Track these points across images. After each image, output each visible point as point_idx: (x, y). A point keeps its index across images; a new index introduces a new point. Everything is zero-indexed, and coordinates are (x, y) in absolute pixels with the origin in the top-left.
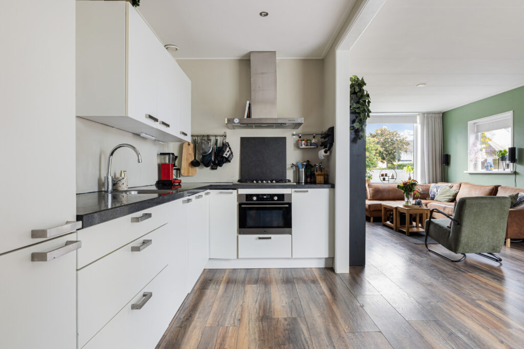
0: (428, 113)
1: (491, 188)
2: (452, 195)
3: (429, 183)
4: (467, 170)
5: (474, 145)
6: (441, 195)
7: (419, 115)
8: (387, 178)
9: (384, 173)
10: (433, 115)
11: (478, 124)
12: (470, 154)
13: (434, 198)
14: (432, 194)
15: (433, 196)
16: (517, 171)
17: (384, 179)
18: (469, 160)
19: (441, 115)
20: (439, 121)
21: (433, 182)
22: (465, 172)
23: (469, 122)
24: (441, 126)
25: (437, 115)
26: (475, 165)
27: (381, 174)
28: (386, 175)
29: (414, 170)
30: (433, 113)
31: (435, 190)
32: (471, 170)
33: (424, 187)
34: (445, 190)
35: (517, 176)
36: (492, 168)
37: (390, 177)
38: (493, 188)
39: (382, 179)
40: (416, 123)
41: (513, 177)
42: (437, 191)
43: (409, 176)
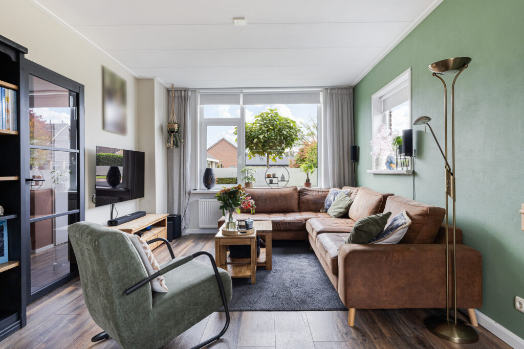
0: (332, 89)
2: (345, 206)
4: (370, 169)
5: (380, 130)
6: (335, 205)
7: (322, 91)
8: (275, 181)
9: (272, 174)
10: (340, 91)
11: (384, 98)
13: (327, 210)
14: (328, 203)
15: (327, 208)
17: (271, 182)
19: (351, 91)
22: (368, 171)
23: (372, 96)
25: (345, 91)
27: (267, 174)
28: (274, 176)
30: (338, 89)
31: (332, 198)
32: (374, 170)
33: (321, 193)
35: (416, 180)
36: (394, 165)
37: (280, 179)
38: (381, 199)
39: (269, 182)
40: (319, 102)
41: (411, 178)
42: (334, 200)
43: (306, 178)
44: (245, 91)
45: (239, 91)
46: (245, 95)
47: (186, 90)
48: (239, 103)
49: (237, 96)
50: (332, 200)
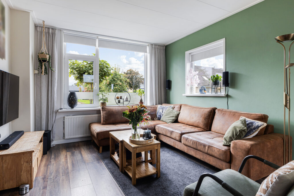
0: (156, 45)
1: (209, 110)
2: (175, 116)
3: (156, 104)
4: (185, 94)
5: (190, 72)
6: (166, 115)
7: (148, 46)
8: (121, 101)
9: (119, 96)
10: (159, 47)
11: (192, 54)
12: (187, 80)
13: (160, 118)
14: (159, 114)
15: (159, 117)
16: (229, 94)
17: (119, 102)
18: (186, 85)
19: (165, 47)
20: (163, 52)
21: (159, 104)
22: (183, 95)
23: (186, 52)
24: (164, 56)
25: (161, 47)
26: (191, 89)
27: (116, 96)
28: (121, 98)
29: (145, 93)
30: (158, 45)
31: (161, 111)
32: (188, 93)
33: (153, 108)
34: (168, 112)
35: (229, 99)
36: (206, 92)
37: (125, 100)
38: (211, 110)
39: (117, 102)
40: (146, 52)
41: (226, 99)
42: (163, 112)
43: (141, 99)
44: (100, 37)
45: (95, 36)
46: (100, 40)
47: (54, 29)
48: (95, 45)
49: (94, 40)
50: (161, 112)
